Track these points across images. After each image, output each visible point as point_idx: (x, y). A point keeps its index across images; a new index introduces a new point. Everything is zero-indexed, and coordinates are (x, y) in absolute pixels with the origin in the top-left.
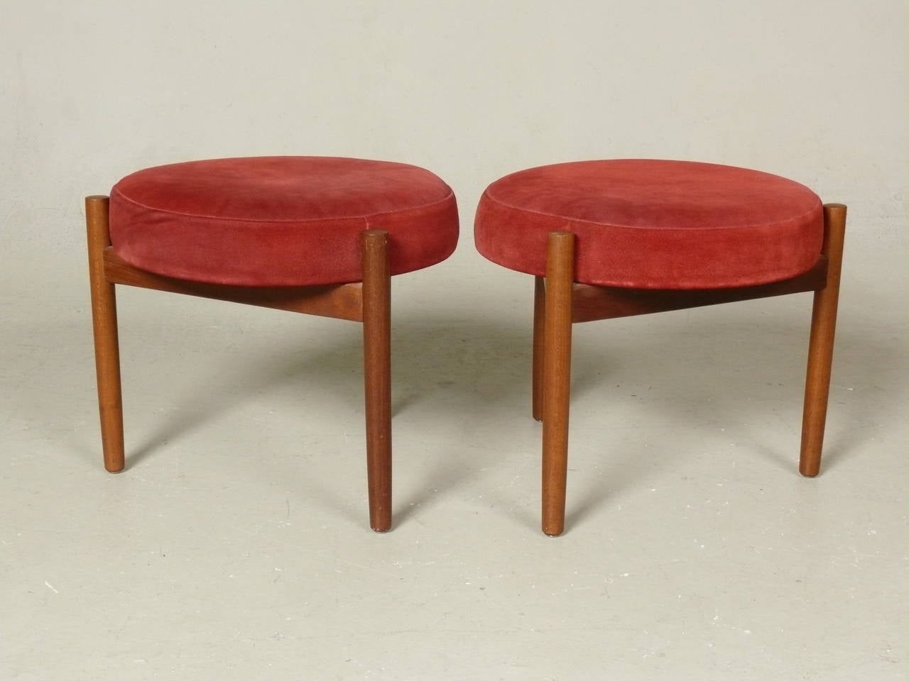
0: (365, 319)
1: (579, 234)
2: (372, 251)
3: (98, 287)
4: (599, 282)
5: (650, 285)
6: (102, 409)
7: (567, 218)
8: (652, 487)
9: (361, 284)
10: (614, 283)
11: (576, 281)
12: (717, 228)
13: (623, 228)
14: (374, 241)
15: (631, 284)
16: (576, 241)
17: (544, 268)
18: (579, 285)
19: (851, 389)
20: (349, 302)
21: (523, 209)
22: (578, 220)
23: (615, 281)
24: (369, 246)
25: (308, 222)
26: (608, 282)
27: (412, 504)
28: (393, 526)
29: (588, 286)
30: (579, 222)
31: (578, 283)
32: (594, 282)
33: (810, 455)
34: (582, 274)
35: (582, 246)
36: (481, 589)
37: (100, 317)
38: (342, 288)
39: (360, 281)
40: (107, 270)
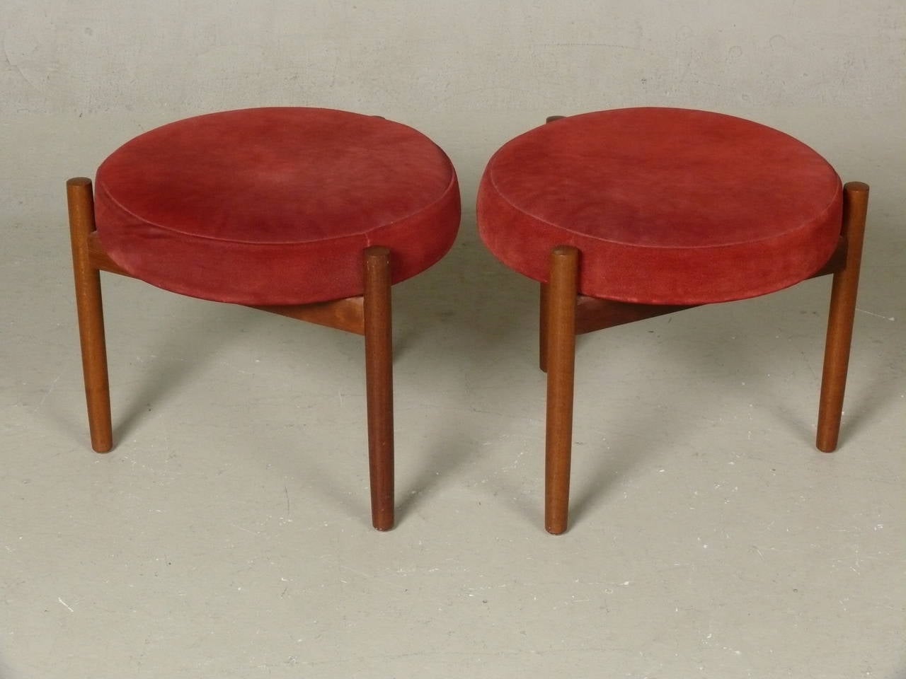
0: (367, 333)
1: (583, 250)
2: (374, 273)
3: (83, 272)
4: (604, 296)
5: (655, 301)
6: (88, 392)
7: (573, 232)
8: (660, 466)
9: (362, 299)
10: (618, 298)
11: (580, 294)
12: (723, 245)
13: (627, 246)
14: (375, 263)
15: (635, 300)
16: (580, 256)
17: (547, 276)
18: (582, 298)
19: (892, 319)
20: (350, 314)
21: (526, 213)
22: (583, 235)
23: (620, 296)
24: (371, 268)
25: (307, 244)
26: (613, 297)
27: (413, 492)
28: (395, 522)
29: (592, 299)
30: (584, 238)
31: (584, 295)
32: (598, 295)
33: (827, 432)
34: (586, 287)
35: (586, 262)
36: (484, 602)
37: (85, 303)
38: (343, 302)
39: (362, 295)
40: (91, 256)
